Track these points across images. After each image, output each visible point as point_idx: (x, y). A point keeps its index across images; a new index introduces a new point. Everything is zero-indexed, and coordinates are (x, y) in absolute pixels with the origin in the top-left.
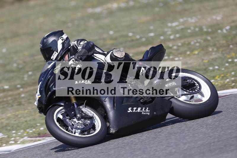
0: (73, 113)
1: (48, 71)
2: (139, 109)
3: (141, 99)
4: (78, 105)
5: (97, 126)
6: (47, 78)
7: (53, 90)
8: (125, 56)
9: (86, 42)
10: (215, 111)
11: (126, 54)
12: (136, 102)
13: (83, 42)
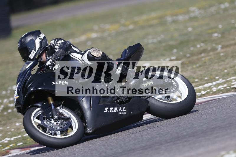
0: (50, 114)
1: (26, 71)
2: (116, 109)
3: (117, 99)
4: (56, 106)
5: (74, 127)
6: (25, 78)
7: (30, 91)
8: (102, 55)
9: (63, 41)
10: (192, 110)
11: (103, 53)
12: (112, 102)
13: (60, 41)
